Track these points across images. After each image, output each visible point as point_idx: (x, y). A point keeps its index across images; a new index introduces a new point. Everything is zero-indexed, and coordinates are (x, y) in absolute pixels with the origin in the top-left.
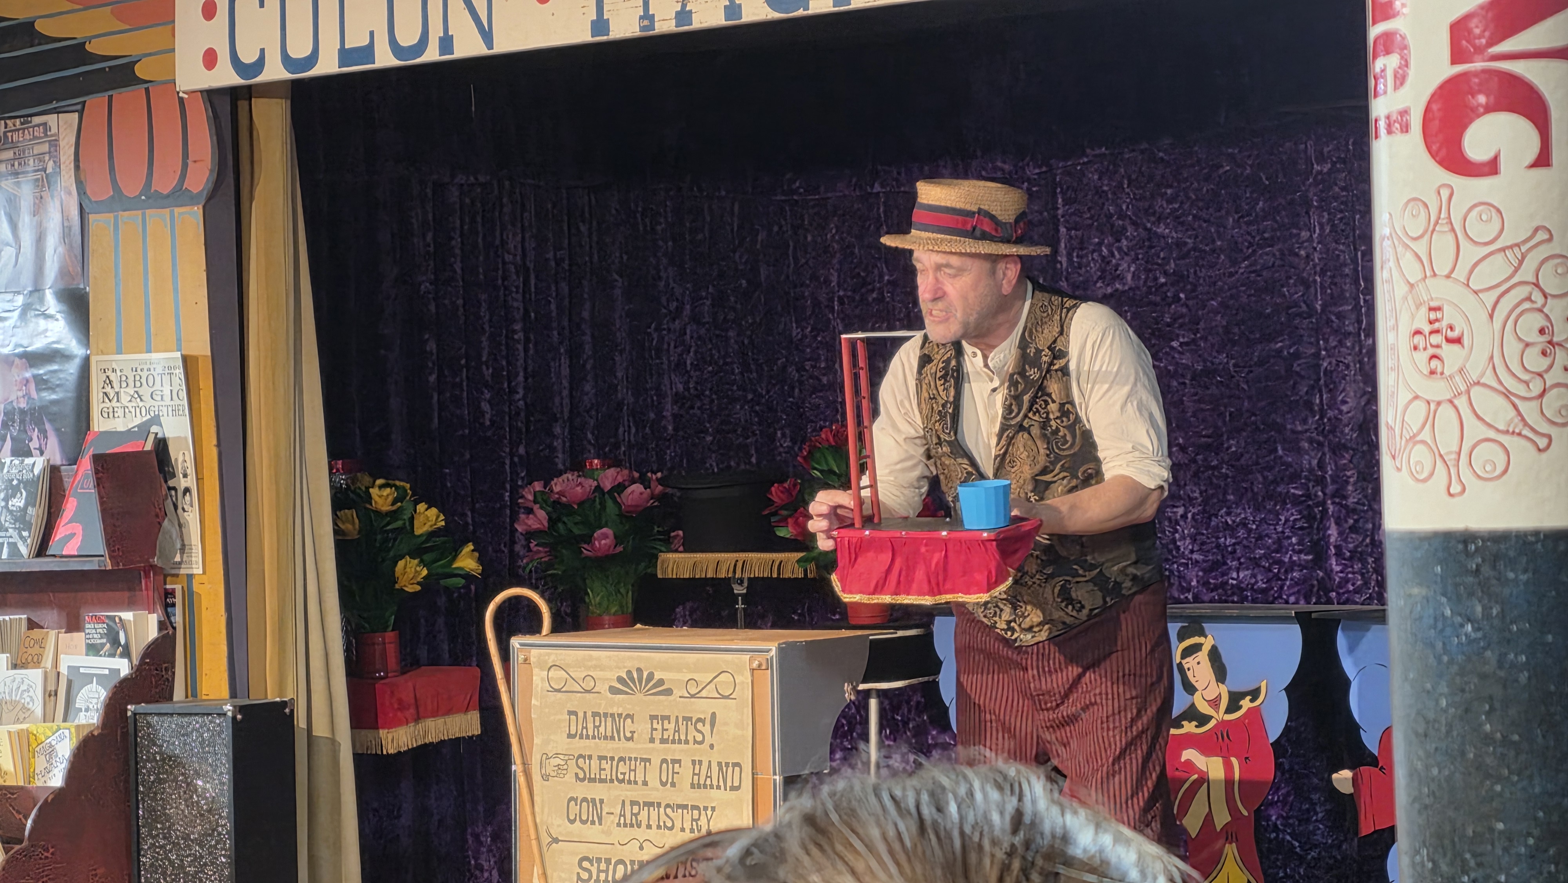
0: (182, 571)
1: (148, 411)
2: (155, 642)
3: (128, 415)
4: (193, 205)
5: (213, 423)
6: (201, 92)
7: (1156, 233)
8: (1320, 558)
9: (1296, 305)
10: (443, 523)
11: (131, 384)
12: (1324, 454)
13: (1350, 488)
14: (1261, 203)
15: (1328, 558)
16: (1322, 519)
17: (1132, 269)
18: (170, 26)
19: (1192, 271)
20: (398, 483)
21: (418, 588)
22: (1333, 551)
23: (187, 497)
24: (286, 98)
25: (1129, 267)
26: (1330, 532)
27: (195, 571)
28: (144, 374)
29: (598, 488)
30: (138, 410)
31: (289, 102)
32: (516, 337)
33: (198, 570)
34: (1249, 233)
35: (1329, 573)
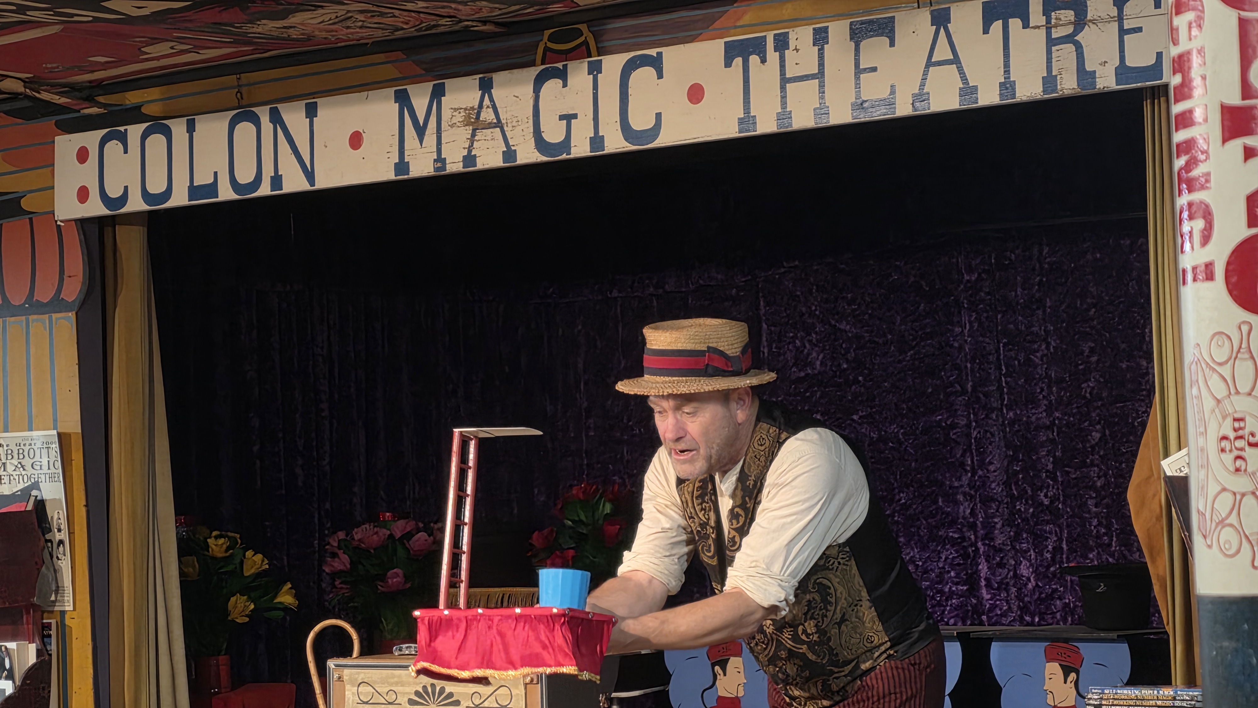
0: (56, 609)
1: (29, 478)
2: (34, 665)
3: (13, 482)
4: (70, 311)
5: (83, 487)
6: (76, 220)
7: (839, 329)
8: (974, 589)
9: (952, 385)
10: (267, 566)
11: (16, 456)
12: (975, 504)
13: (996, 532)
14: (922, 307)
15: (979, 588)
16: (974, 556)
17: (821, 357)
18: (51, 168)
19: (868, 359)
20: (230, 534)
21: (247, 619)
22: (983, 583)
23: (61, 548)
24: (143, 226)
25: (818, 356)
26: (980, 567)
27: (67, 608)
28: (27, 448)
29: (391, 536)
30: (21, 477)
31: (146, 229)
32: (323, 414)
33: (69, 607)
34: (912, 329)
35: (980, 599)
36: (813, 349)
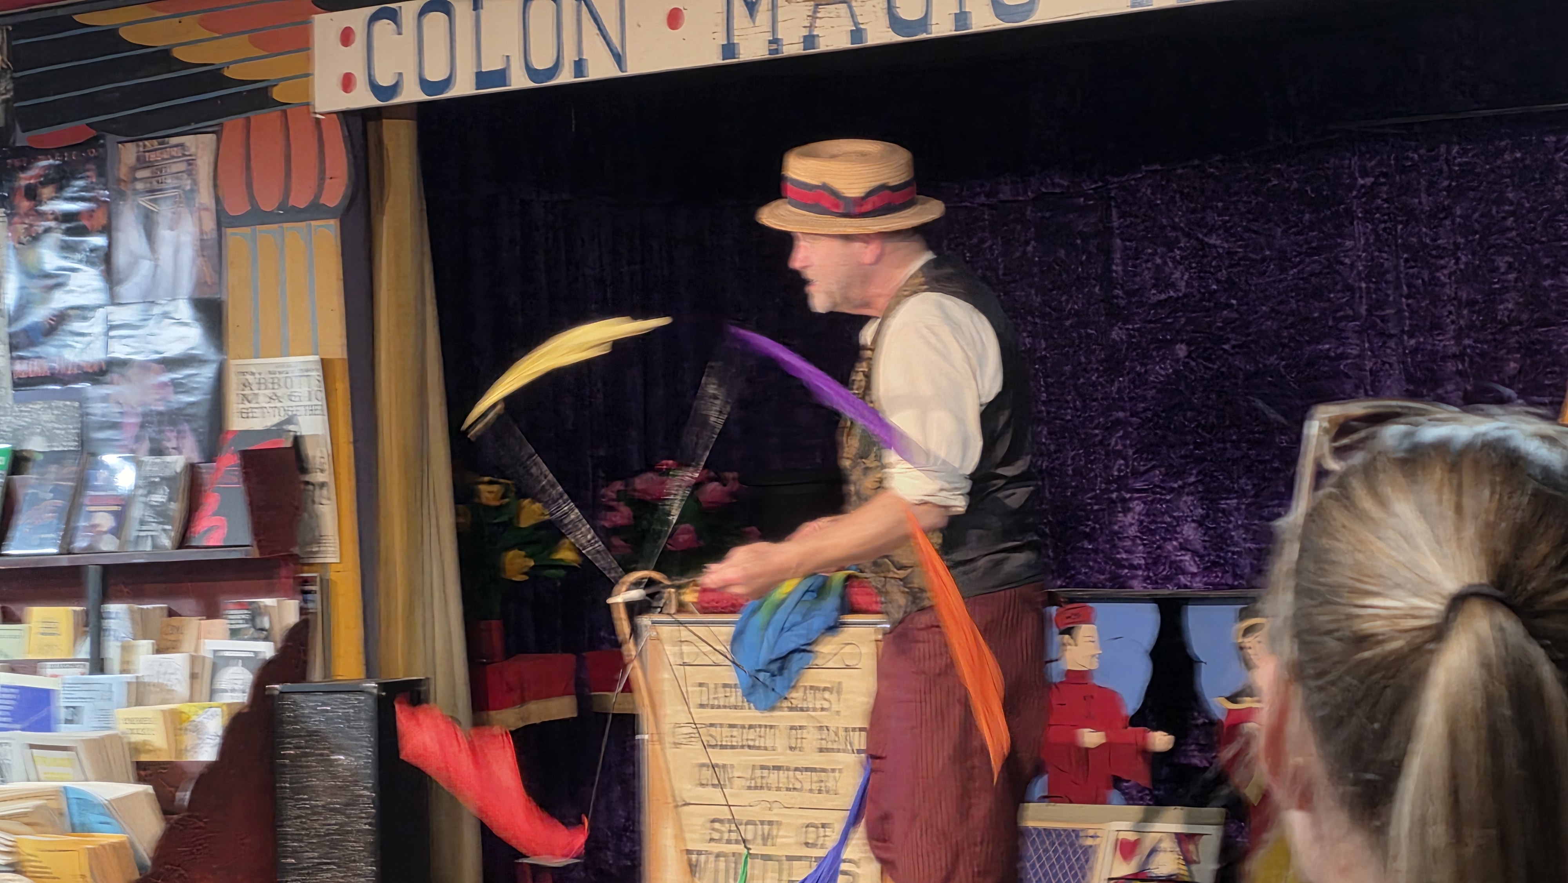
0: (319, 561)
1: (285, 411)
2: (296, 625)
3: (266, 415)
4: (332, 218)
5: (349, 421)
6: (337, 113)
7: (1207, 243)
9: (1342, 308)
10: (548, 517)
11: (270, 386)
14: (1307, 216)
17: (1186, 277)
18: (308, 52)
19: (1243, 279)
20: (502, 480)
21: (526, 578)
23: (324, 491)
24: (414, 120)
25: (1182, 275)
28: (282, 377)
30: (276, 410)
31: (416, 123)
33: (334, 559)
36: (1176, 268)
